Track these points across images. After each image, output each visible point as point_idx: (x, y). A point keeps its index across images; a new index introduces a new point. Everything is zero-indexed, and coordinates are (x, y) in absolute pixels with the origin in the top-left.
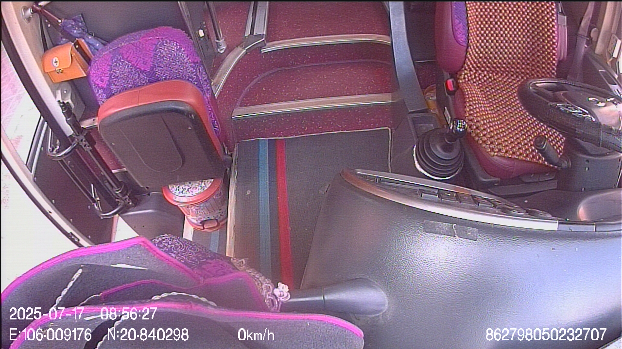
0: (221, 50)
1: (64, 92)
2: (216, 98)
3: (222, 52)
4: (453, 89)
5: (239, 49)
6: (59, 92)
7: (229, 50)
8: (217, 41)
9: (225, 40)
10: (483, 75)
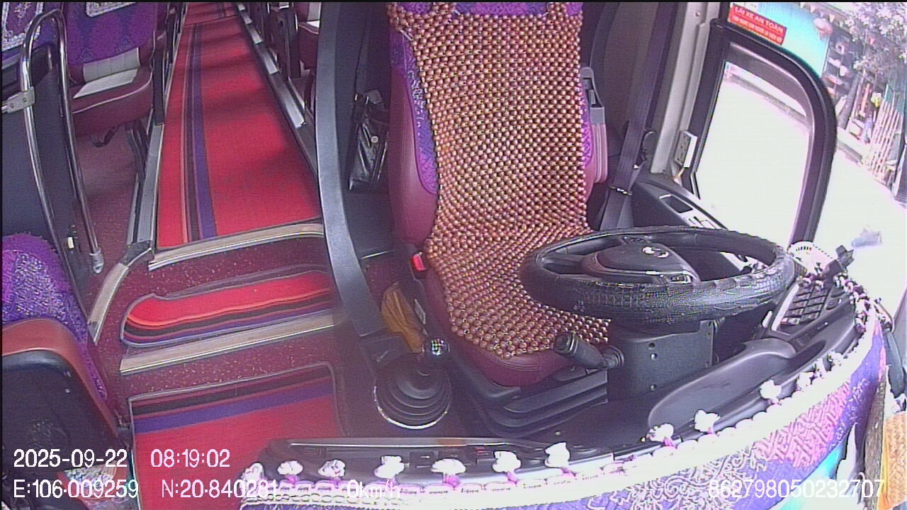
0: (98, 268)
2: (96, 344)
3: (98, 271)
4: (424, 269)
5: (120, 265)
7: (108, 268)
8: (92, 254)
9: (101, 253)
10: (466, 237)
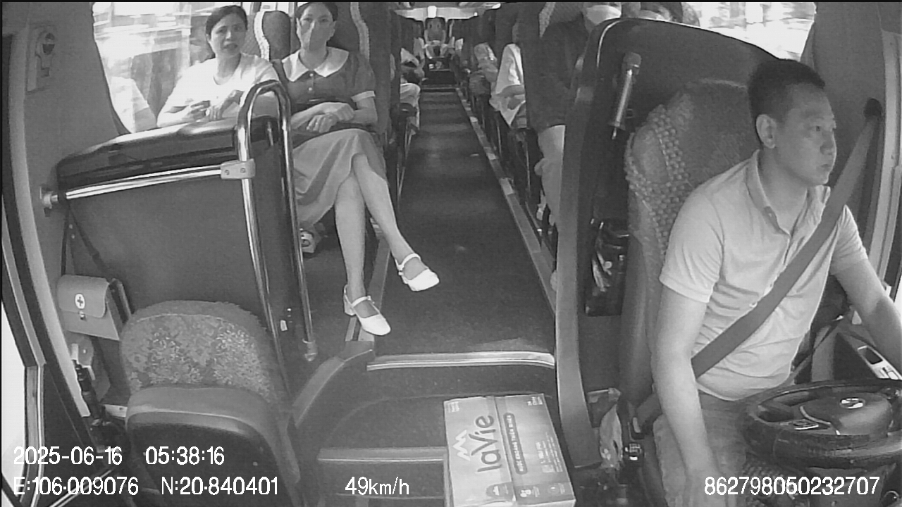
0: (309, 357)
1: (82, 352)
2: (297, 427)
3: (310, 360)
5: (335, 360)
6: (76, 348)
7: (322, 357)
8: (305, 342)
9: (316, 343)
